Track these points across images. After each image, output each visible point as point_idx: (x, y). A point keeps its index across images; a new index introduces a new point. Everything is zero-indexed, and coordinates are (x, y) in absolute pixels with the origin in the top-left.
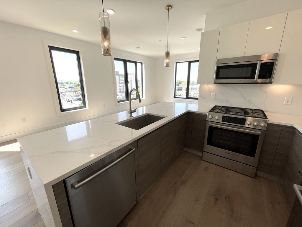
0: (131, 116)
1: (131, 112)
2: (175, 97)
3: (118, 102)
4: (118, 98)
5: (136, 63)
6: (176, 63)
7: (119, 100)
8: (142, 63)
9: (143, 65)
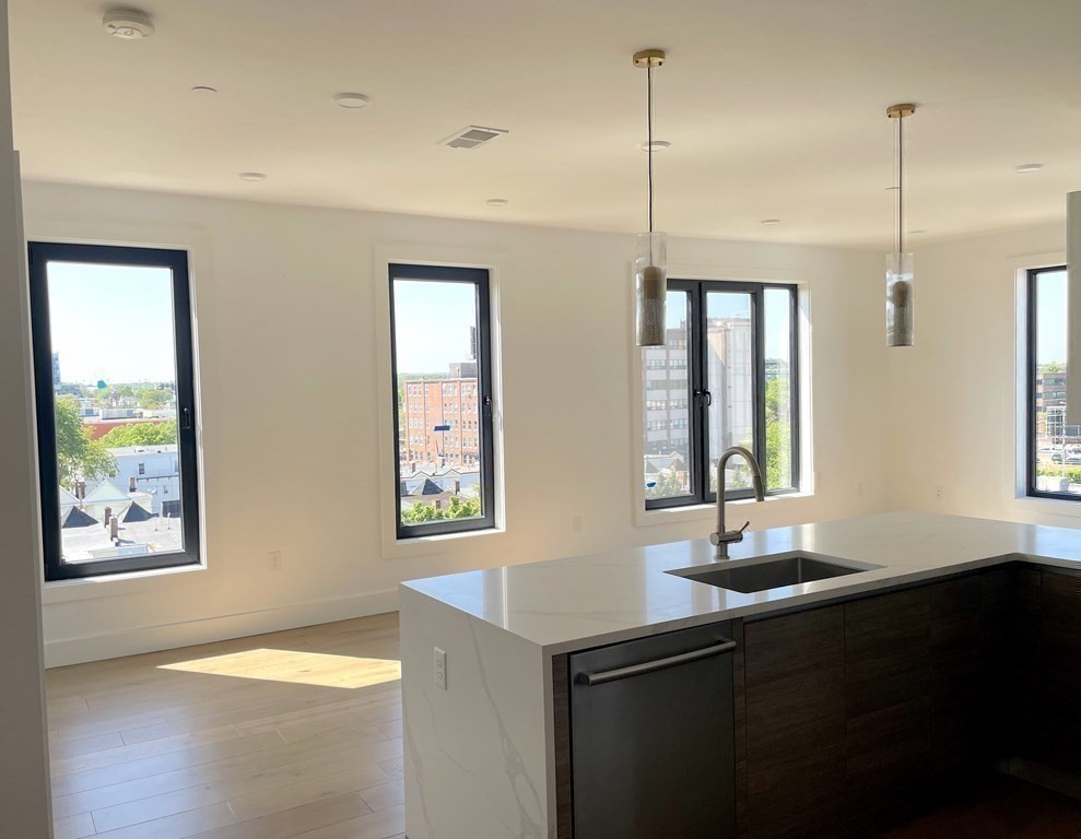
0: (723, 554)
1: (725, 539)
2: (1032, 491)
3: (651, 505)
4: (652, 485)
5: (756, 291)
6: (1032, 274)
7: (653, 494)
8: (794, 289)
9: (803, 297)
